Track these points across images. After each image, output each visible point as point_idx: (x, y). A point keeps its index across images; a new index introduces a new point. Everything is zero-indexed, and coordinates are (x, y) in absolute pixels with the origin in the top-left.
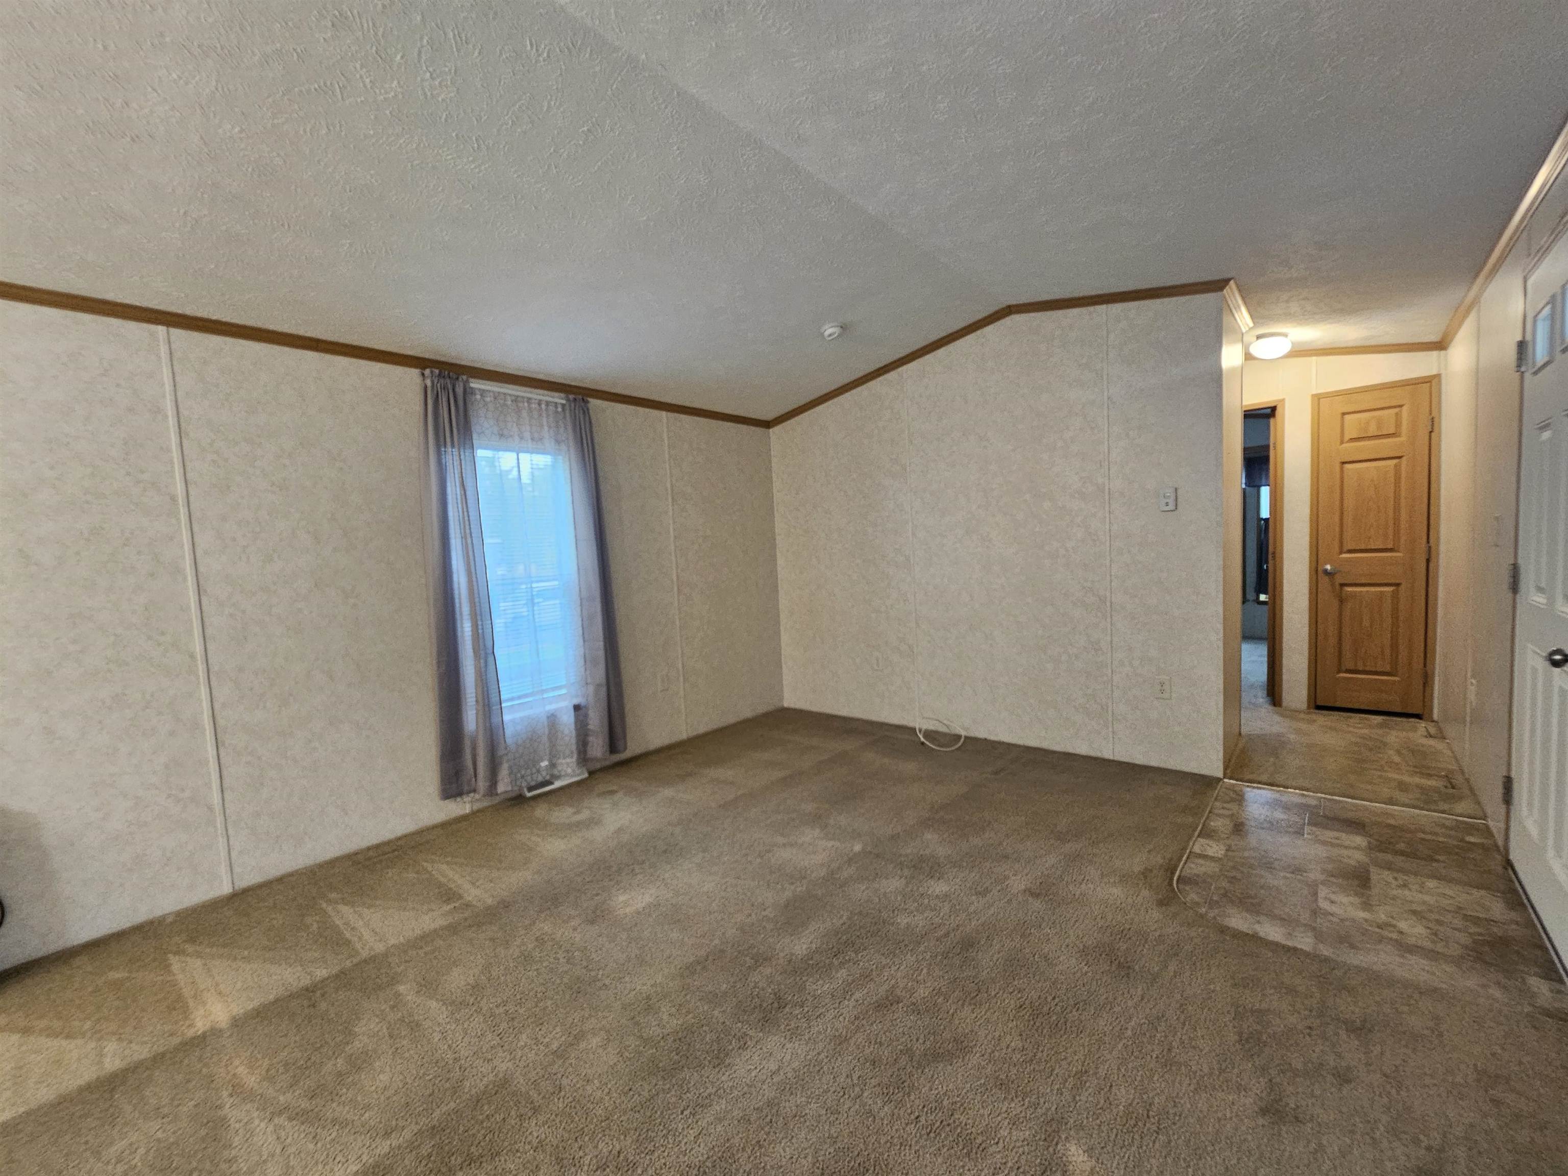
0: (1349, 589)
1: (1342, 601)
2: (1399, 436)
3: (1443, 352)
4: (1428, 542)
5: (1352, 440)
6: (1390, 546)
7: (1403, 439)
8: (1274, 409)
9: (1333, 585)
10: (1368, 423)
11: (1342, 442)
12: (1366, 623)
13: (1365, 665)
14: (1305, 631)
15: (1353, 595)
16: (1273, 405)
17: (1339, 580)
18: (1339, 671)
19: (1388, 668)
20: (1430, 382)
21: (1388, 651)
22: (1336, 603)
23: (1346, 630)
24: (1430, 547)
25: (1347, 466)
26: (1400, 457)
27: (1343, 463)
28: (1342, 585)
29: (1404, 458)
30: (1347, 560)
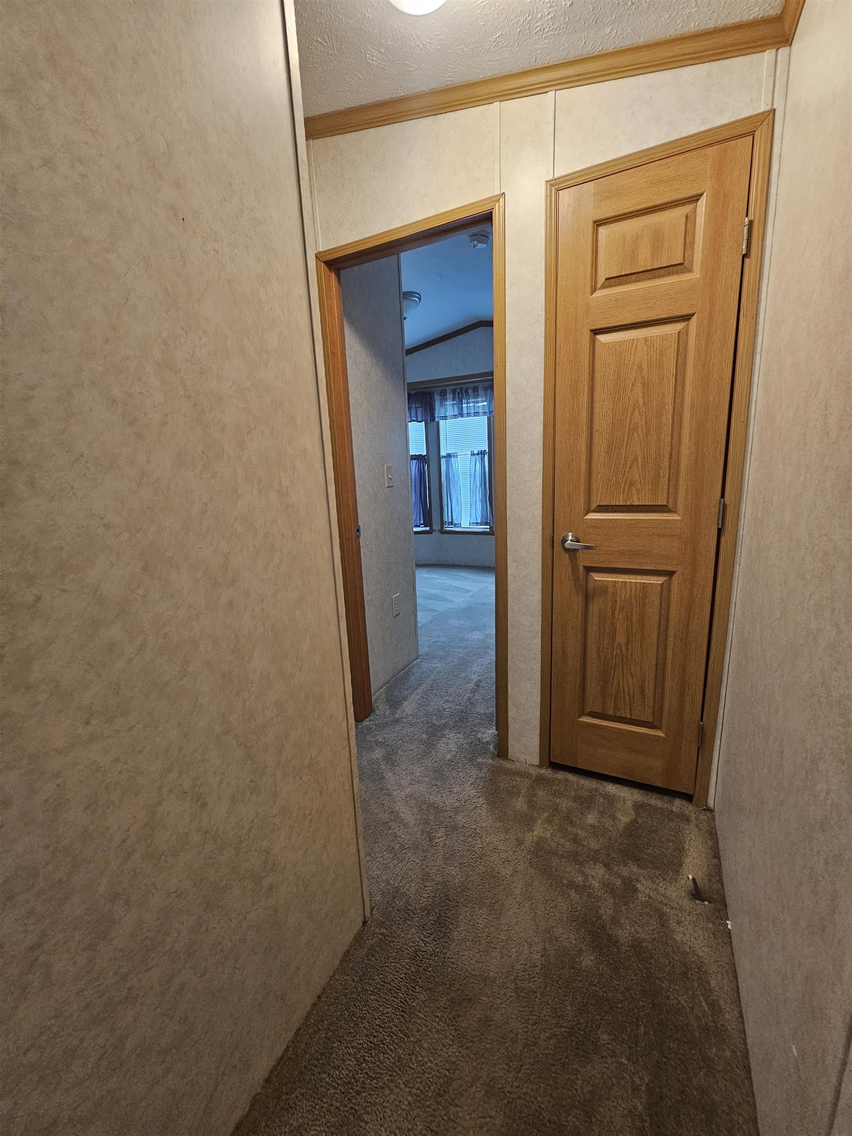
0: (597, 577)
1: (587, 599)
2: (690, 270)
3: (783, 51)
4: (723, 496)
5: (612, 281)
6: (661, 501)
7: (696, 274)
8: (487, 218)
9: (575, 568)
10: (636, 239)
11: (594, 290)
12: (621, 638)
13: (616, 707)
14: (536, 644)
15: (603, 589)
16: (485, 208)
17: (584, 560)
18: (582, 714)
19: (648, 716)
20: (753, 134)
21: (649, 691)
22: (577, 601)
23: (592, 653)
24: (725, 506)
25: (602, 338)
26: (687, 318)
27: (596, 332)
28: (589, 569)
29: (694, 319)
30: (597, 523)
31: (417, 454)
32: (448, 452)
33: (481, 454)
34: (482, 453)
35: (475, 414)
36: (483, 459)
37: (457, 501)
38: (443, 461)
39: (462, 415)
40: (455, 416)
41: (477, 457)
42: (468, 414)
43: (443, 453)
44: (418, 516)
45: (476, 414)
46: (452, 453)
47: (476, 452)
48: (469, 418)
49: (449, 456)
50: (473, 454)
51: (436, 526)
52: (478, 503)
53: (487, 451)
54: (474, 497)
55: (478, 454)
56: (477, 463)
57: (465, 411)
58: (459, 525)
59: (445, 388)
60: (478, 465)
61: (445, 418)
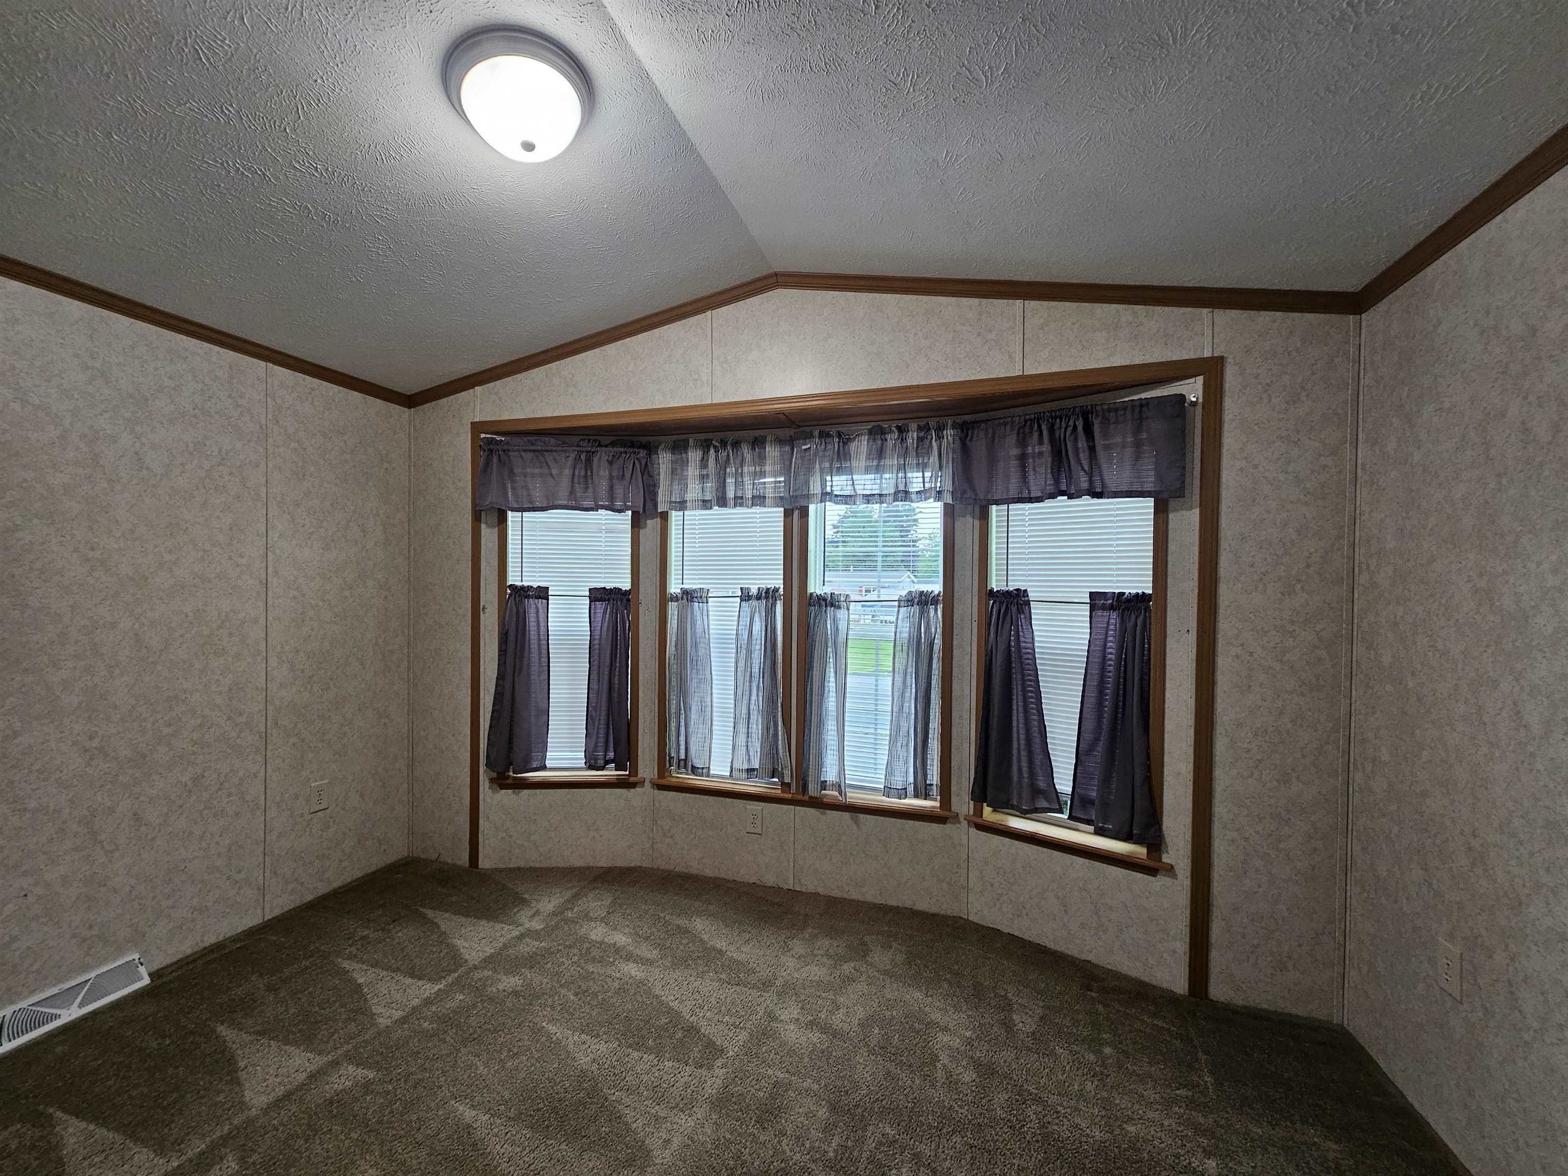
31: (609, 586)
32: (685, 586)
33: (767, 598)
34: (768, 595)
35: (756, 500)
36: (770, 613)
37: (702, 710)
38: (672, 608)
39: (722, 502)
40: (706, 504)
41: (754, 603)
42: (739, 501)
43: (674, 588)
44: (602, 740)
45: (759, 500)
46: (695, 591)
47: (754, 591)
48: (739, 510)
49: (689, 596)
50: (746, 596)
51: (647, 768)
52: (754, 717)
53: (781, 591)
54: (745, 702)
55: (758, 597)
56: (757, 618)
57: (730, 494)
58: (704, 771)
59: (684, 437)
60: (758, 626)
61: (682, 505)
